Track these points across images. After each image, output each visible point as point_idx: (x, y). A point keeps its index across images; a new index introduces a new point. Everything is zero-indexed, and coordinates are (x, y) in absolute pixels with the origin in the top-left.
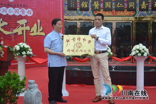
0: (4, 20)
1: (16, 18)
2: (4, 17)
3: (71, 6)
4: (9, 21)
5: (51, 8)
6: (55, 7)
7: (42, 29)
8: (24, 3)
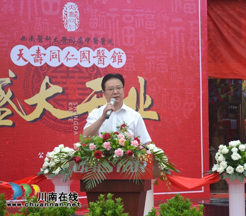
0: (54, 80)
1: (82, 75)
2: (53, 72)
4: (65, 83)
5: (172, 45)
6: (183, 41)
7: (149, 101)
8: (103, 33)
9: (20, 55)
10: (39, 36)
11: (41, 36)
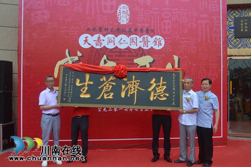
0: (110, 58)
1: (131, 54)
2: (109, 52)
3: (242, 30)
4: (118, 60)
5: (200, 33)
6: (208, 30)
8: (147, 25)
9: (86, 41)
10: (99, 28)
11: (101, 28)
